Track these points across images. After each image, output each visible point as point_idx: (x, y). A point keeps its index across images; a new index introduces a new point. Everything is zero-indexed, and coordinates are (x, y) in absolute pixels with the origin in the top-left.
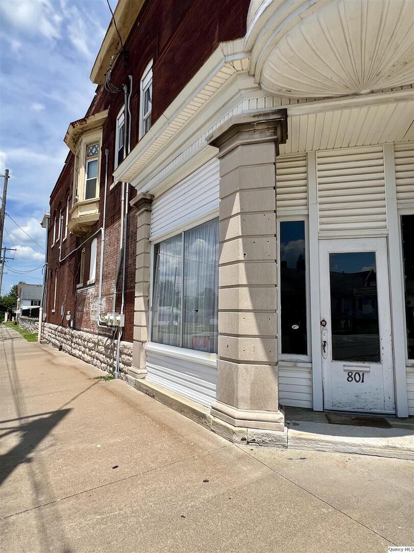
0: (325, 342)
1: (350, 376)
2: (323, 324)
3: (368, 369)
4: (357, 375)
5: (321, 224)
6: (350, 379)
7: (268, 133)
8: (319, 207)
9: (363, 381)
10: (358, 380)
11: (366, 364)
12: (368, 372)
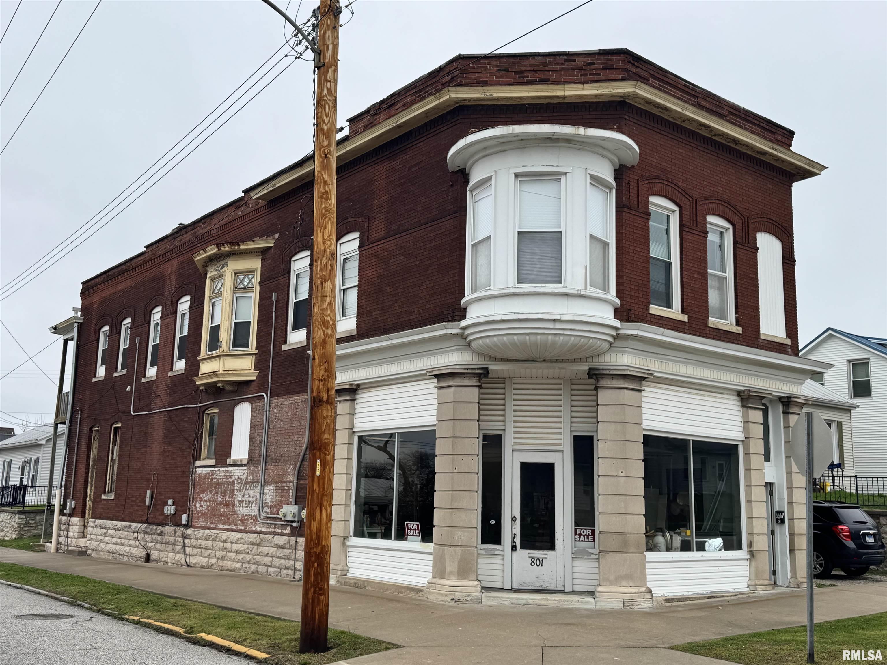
0: (515, 534)
1: (533, 562)
2: (514, 519)
3: (546, 556)
4: (538, 561)
5: (515, 438)
6: (533, 564)
7: (475, 380)
8: (513, 424)
9: (542, 565)
10: (538, 564)
11: (545, 552)
12: (546, 558)
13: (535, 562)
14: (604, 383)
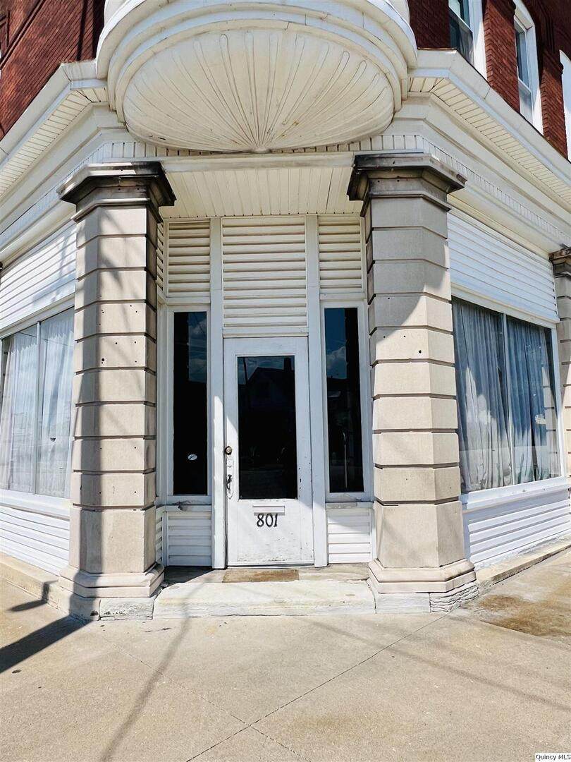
0: (230, 476)
1: (261, 520)
3: (282, 509)
4: (269, 517)
5: (227, 316)
6: (260, 523)
7: (138, 192)
8: (224, 293)
9: (276, 525)
10: (269, 523)
12: (283, 514)
13: (264, 519)
14: (383, 187)
